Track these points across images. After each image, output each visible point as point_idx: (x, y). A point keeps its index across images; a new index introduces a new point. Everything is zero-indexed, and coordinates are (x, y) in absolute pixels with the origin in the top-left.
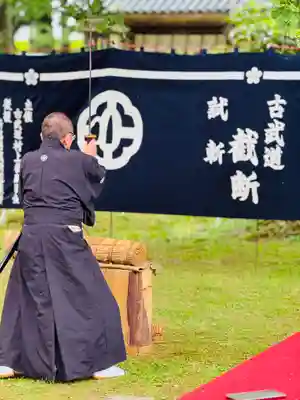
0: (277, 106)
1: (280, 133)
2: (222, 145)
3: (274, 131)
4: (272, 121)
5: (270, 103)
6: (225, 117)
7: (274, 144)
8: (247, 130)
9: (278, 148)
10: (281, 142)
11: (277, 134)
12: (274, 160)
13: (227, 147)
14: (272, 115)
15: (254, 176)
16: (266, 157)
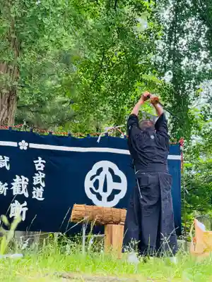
0: (40, 163)
1: (42, 178)
2: (6, 184)
3: (39, 178)
4: (37, 172)
5: (35, 162)
6: (8, 168)
7: (39, 186)
8: (22, 176)
9: (41, 188)
10: (43, 185)
11: (41, 180)
12: (38, 194)
13: (10, 186)
14: (37, 169)
15: (25, 204)
16: (34, 193)
